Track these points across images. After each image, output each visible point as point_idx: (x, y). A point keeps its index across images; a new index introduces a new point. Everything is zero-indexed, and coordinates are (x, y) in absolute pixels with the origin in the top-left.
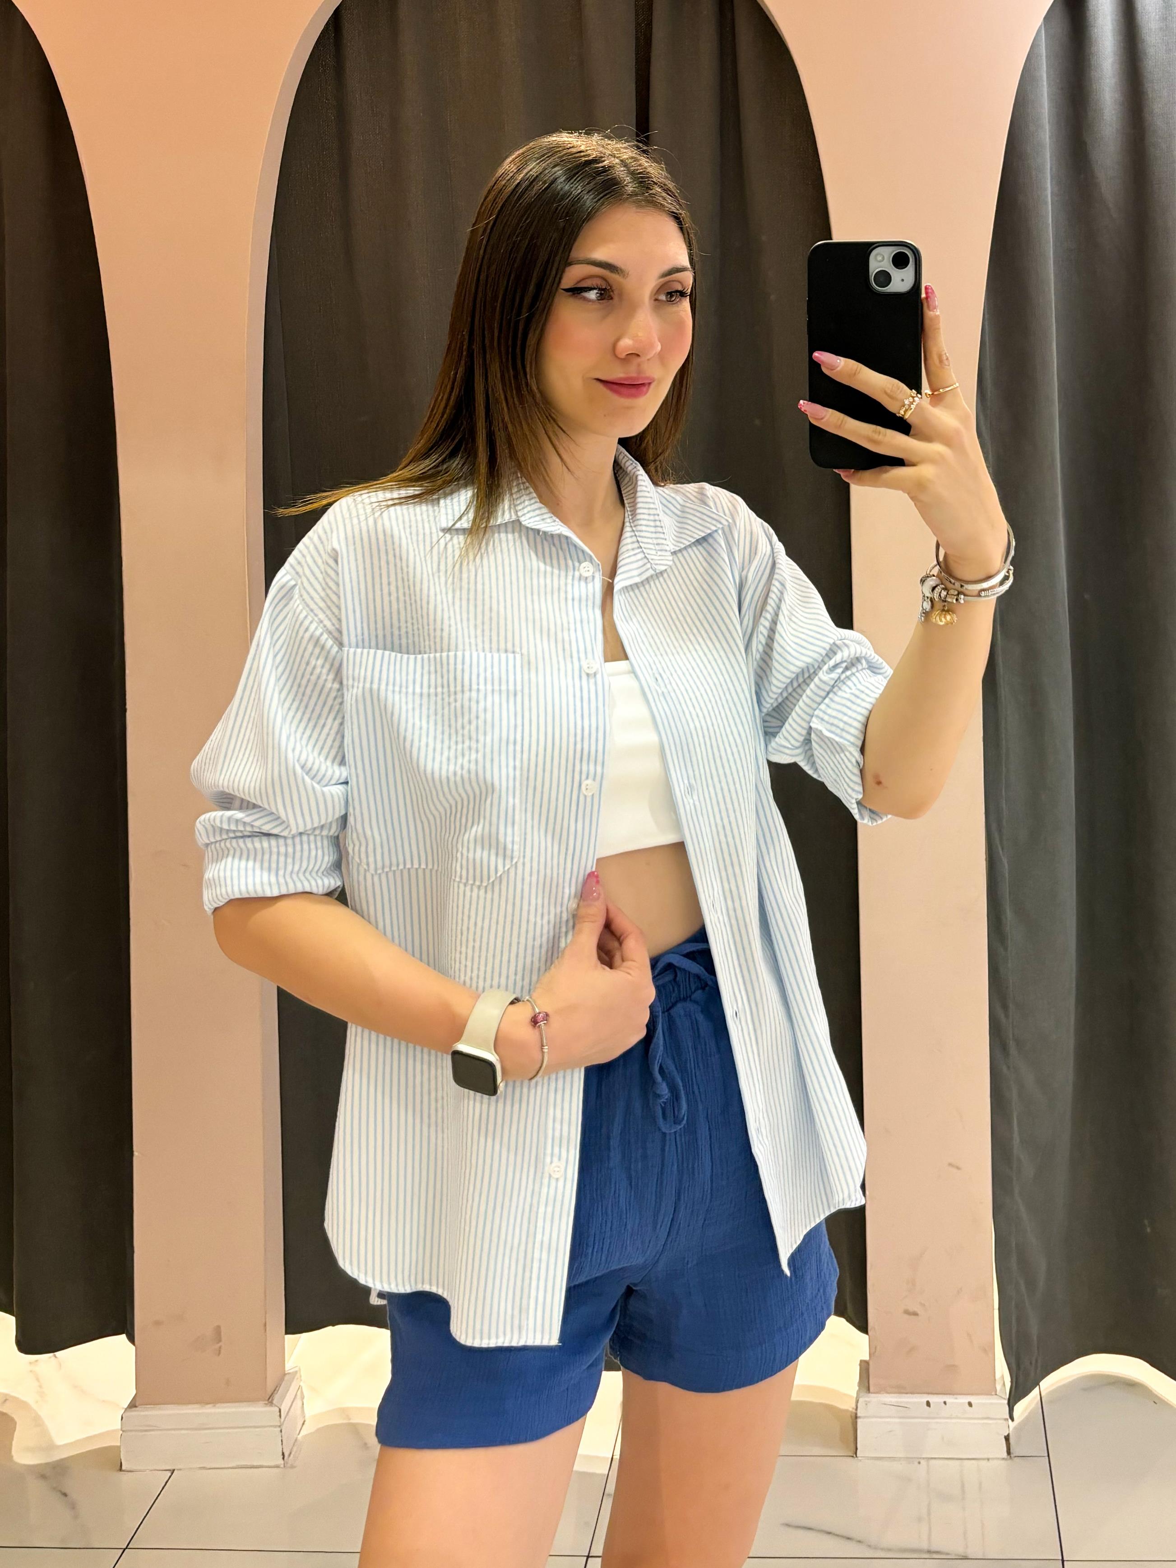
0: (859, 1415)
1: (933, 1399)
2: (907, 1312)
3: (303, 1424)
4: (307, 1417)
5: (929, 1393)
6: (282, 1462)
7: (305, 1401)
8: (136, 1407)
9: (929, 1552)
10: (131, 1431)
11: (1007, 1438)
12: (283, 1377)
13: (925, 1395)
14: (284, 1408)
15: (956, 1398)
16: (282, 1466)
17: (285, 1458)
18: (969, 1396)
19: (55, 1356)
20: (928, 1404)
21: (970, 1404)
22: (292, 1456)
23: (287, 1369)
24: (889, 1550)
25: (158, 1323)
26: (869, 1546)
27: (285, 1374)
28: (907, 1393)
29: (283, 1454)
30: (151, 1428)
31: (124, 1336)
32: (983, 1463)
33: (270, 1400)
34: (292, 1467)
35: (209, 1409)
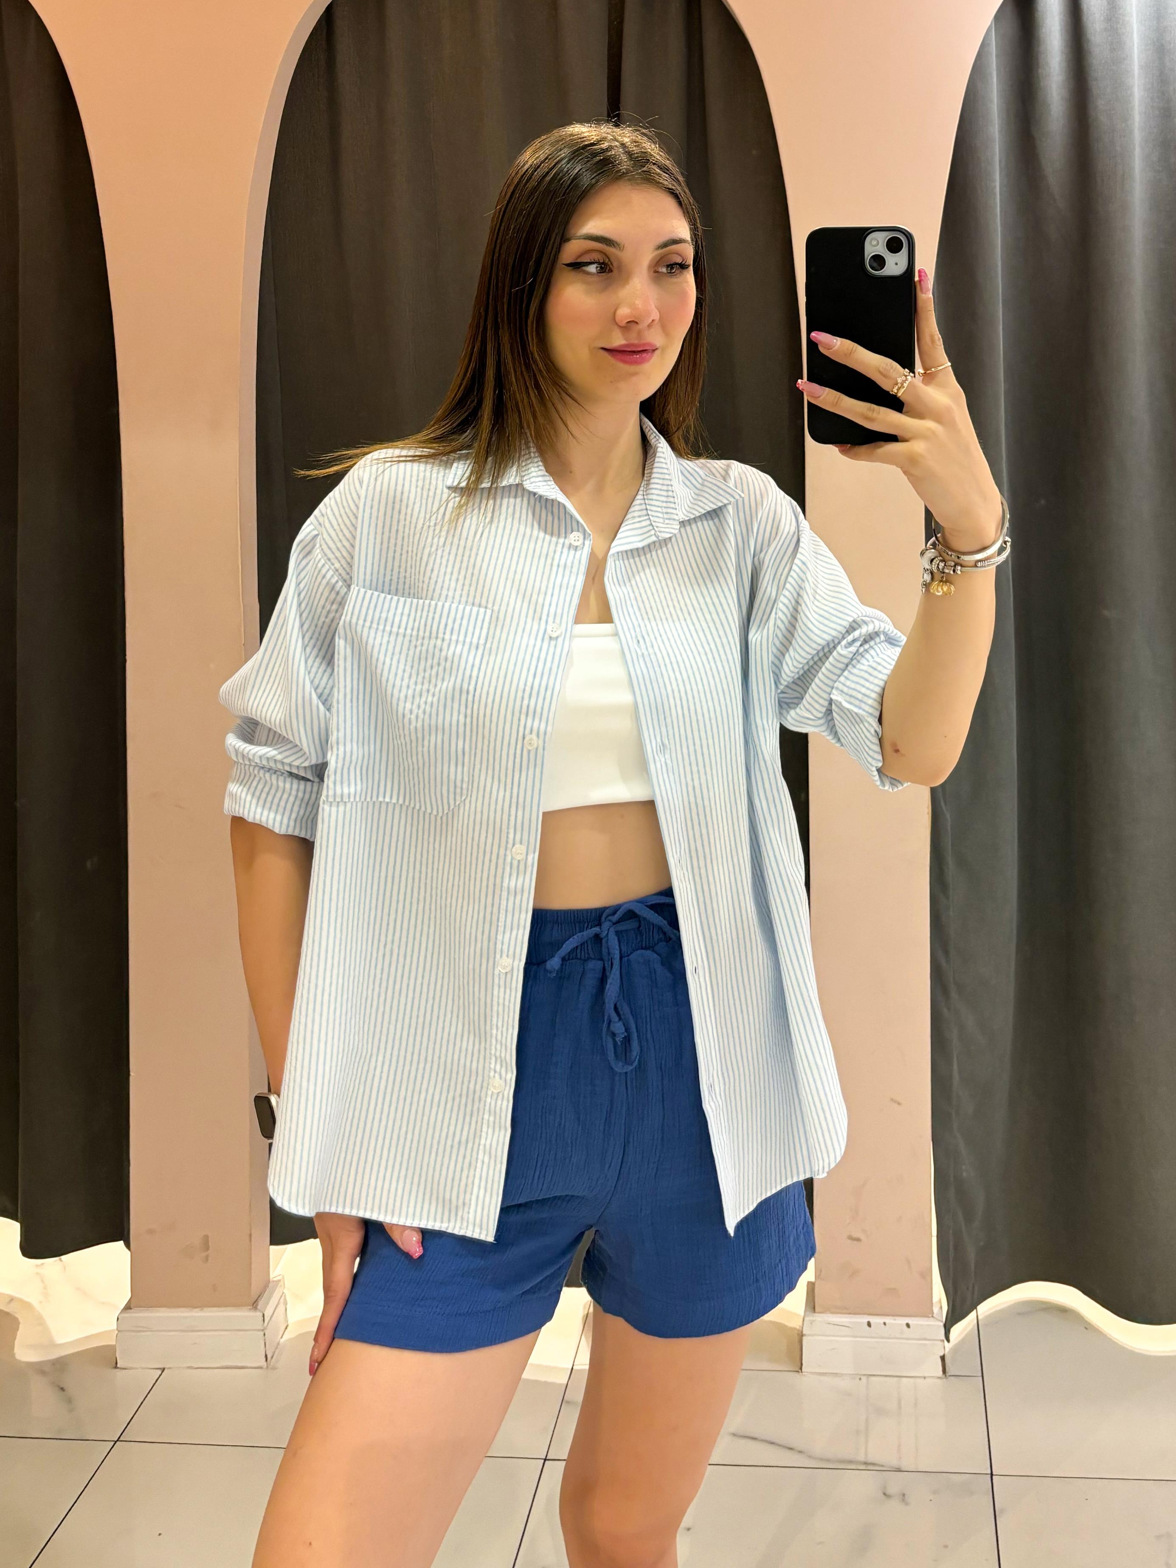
0: (804, 1333)
1: (874, 1320)
2: (851, 1238)
3: (286, 1328)
4: (290, 1322)
5: (869, 1314)
6: (265, 1363)
7: (288, 1307)
8: (131, 1309)
9: (866, 1463)
10: (126, 1331)
11: (943, 1358)
12: (267, 1286)
13: (866, 1316)
14: (268, 1314)
15: (895, 1320)
16: (265, 1366)
17: (268, 1360)
18: (905, 1318)
19: (60, 1260)
20: (869, 1324)
21: (908, 1325)
22: (273, 1360)
23: (271, 1276)
24: (828, 1460)
25: (151, 1232)
26: (810, 1457)
27: (269, 1281)
28: (850, 1314)
29: (266, 1356)
30: (142, 1329)
31: (122, 1242)
32: (918, 1380)
33: (254, 1305)
34: (274, 1368)
35: (196, 1313)
